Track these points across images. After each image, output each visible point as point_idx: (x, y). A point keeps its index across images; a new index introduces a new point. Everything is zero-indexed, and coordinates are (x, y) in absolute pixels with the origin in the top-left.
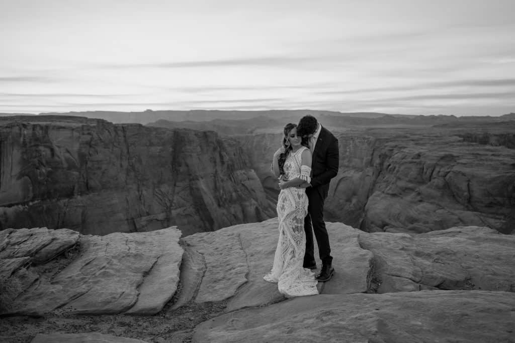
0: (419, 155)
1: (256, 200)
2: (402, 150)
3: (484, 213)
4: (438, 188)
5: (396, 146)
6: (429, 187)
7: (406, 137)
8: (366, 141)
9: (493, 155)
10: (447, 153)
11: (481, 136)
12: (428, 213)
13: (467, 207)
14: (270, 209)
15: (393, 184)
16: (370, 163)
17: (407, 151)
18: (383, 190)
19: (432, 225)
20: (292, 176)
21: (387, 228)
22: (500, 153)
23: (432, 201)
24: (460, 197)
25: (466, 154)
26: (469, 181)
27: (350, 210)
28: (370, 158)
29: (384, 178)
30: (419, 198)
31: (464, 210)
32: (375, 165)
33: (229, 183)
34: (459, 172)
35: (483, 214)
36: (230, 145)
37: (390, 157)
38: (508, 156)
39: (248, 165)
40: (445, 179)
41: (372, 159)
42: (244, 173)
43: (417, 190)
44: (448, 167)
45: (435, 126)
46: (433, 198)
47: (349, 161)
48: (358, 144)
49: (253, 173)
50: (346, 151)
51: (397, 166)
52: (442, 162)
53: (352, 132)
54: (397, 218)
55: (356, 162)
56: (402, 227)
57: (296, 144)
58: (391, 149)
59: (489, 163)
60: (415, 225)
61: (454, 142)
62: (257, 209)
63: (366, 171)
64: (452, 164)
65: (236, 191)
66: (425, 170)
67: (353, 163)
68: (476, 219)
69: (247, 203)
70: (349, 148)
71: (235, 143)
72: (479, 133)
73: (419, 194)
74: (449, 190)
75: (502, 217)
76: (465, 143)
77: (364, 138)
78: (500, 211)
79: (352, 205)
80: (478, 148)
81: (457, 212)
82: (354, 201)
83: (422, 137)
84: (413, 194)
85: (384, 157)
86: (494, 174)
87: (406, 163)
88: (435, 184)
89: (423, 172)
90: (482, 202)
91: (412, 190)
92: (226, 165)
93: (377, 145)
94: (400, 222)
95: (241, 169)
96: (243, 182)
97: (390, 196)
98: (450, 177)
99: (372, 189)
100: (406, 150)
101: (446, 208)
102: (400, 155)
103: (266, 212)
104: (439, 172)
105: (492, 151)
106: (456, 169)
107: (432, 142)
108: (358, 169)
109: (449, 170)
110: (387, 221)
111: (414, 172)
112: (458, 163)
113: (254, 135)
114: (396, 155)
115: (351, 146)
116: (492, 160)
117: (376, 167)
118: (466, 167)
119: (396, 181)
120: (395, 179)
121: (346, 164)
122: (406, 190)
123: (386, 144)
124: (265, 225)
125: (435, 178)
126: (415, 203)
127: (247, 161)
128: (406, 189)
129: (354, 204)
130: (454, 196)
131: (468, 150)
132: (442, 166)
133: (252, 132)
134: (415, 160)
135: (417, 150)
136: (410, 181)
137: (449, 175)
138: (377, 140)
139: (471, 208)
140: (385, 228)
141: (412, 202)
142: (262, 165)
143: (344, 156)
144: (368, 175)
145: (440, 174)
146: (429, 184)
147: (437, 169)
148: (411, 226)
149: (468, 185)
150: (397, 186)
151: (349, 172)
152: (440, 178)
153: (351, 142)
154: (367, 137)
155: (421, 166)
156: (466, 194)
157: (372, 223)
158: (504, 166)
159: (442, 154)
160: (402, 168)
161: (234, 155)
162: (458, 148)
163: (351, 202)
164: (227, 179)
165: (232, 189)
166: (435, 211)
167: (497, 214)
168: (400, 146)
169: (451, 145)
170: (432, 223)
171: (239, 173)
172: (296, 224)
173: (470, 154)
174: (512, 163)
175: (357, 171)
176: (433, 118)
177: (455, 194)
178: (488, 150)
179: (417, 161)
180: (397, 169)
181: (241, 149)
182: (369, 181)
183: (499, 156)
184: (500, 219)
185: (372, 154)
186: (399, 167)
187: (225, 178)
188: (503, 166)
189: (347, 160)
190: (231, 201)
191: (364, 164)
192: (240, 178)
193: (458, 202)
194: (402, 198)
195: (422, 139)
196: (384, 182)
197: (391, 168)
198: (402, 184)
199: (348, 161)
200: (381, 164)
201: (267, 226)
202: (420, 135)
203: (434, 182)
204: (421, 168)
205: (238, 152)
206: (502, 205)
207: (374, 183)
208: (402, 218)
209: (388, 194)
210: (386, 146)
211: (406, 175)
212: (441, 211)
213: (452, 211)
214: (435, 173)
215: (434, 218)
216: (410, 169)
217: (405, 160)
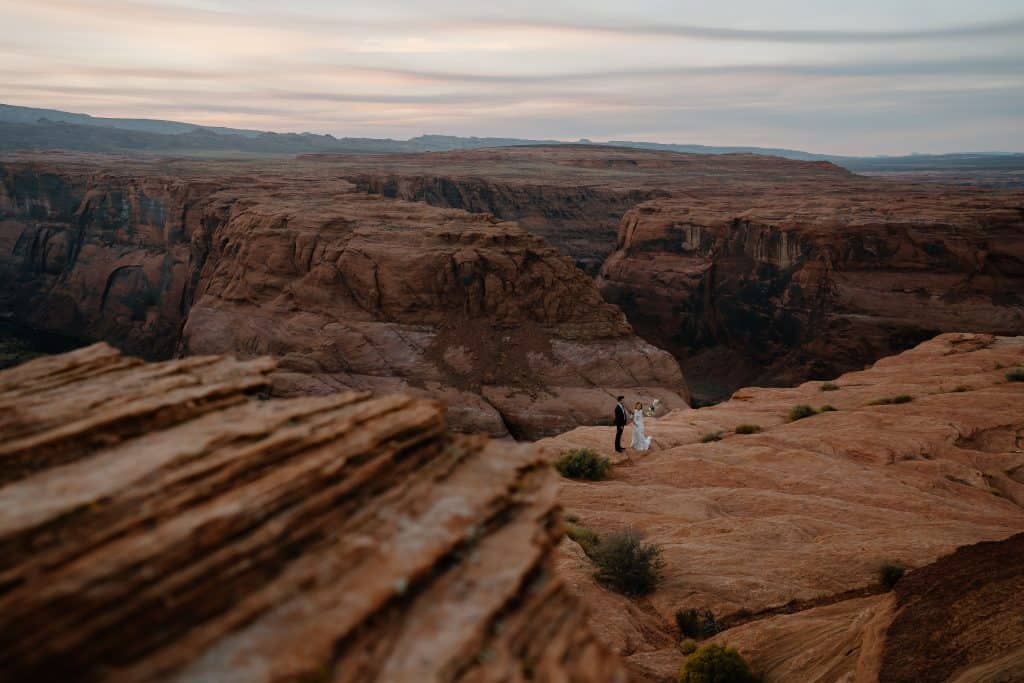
0: (284, 221)
2: (250, 209)
3: (404, 323)
4: (324, 282)
5: (234, 200)
6: (306, 283)
8: (166, 187)
9: (409, 218)
10: (335, 215)
11: (385, 181)
12: (309, 332)
13: (376, 315)
15: (238, 279)
16: (181, 235)
17: (260, 212)
18: (218, 293)
19: (319, 353)
22: (420, 214)
23: (317, 307)
24: (363, 299)
25: (365, 216)
26: (376, 267)
27: (143, 337)
28: (180, 223)
29: (217, 267)
30: (291, 304)
31: (371, 321)
32: (193, 238)
34: (360, 251)
35: (404, 326)
37: (225, 222)
38: (433, 219)
40: (336, 266)
41: (183, 226)
43: (287, 288)
44: (339, 241)
45: (302, 158)
46: (316, 302)
47: (132, 232)
48: (147, 193)
50: (121, 210)
52: (327, 234)
53: (127, 165)
54: (252, 346)
55: (147, 231)
58: (225, 205)
59: (406, 232)
60: (288, 357)
61: (342, 193)
63: (174, 252)
64: (345, 238)
66: (298, 250)
67: (142, 237)
68: (392, 335)
70: (128, 202)
72: (381, 174)
73: (291, 296)
74: (345, 286)
75: (431, 328)
76: (363, 194)
77: (161, 182)
78: (426, 319)
79: (146, 327)
80: (384, 204)
81: (360, 325)
82: (151, 317)
83: (281, 181)
84: (281, 297)
85: (211, 223)
86: (415, 254)
87: (260, 235)
88: (319, 275)
89: (294, 254)
90: (399, 304)
91: (277, 289)
93: (191, 197)
97: (232, 303)
98: (345, 261)
99: (192, 292)
100: (258, 210)
101: (341, 319)
102: (246, 220)
104: (324, 252)
105: (407, 211)
106: (353, 245)
107: (303, 192)
108: (153, 248)
109: (341, 248)
111: (277, 253)
112: (356, 235)
114: (238, 220)
115: (131, 196)
116: (408, 228)
117: (196, 243)
118: (369, 242)
119: (244, 273)
120: (241, 268)
121: (126, 237)
123: (213, 196)
125: (317, 265)
126: (285, 314)
128: (266, 287)
129: (151, 324)
130: (353, 296)
131: (369, 209)
132: (328, 241)
134: (277, 231)
135: (278, 209)
136: (272, 273)
137: (342, 258)
138: (191, 185)
139: (383, 317)
141: (277, 313)
143: (116, 220)
144: (179, 262)
145: (327, 256)
146: (308, 275)
147: (320, 247)
148: (280, 359)
149: (376, 274)
150: (247, 283)
151: (132, 255)
152: (327, 264)
153: (132, 188)
154: (167, 178)
155: (291, 243)
156: (373, 291)
158: (430, 239)
159: (327, 216)
160: (254, 246)
162: (352, 205)
163: (143, 319)
166: (322, 328)
167: (423, 323)
168: (243, 200)
169: (337, 199)
170: (319, 350)
173: (373, 216)
174: (439, 233)
175: (152, 252)
177: (355, 292)
178: (400, 209)
179: (283, 230)
180: (243, 248)
182: (181, 273)
183: (418, 219)
184: (428, 332)
185: (184, 217)
186: (248, 245)
188: (425, 238)
189: (126, 228)
191: (166, 238)
193: (361, 307)
194: (259, 306)
196: (219, 275)
197: (231, 247)
198: (255, 278)
199: (128, 232)
200: (207, 238)
202: (276, 175)
203: (316, 272)
204: (290, 247)
206: (429, 307)
207: (196, 279)
208: (263, 347)
209: (230, 300)
210: (212, 201)
211: (263, 261)
212: (332, 326)
213: (352, 324)
214: (316, 255)
215: (323, 340)
216: (269, 247)
217: (255, 231)
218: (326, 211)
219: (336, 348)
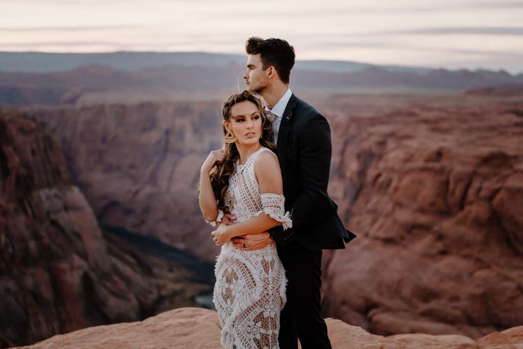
0: (439, 155)
1: (84, 256)
2: (406, 142)
4: (477, 223)
5: (392, 135)
6: (458, 223)
7: (412, 114)
10: (495, 150)
12: (458, 278)
14: (116, 278)
15: (387, 216)
20: (243, 215)
21: (374, 314)
23: (466, 251)
24: (520, 243)
29: (367, 202)
30: (440, 246)
33: (22, 220)
34: (519, 189)
36: (22, 130)
37: (380, 157)
39: (66, 176)
40: (491, 206)
42: (56, 196)
43: (436, 228)
44: (496, 178)
45: (470, 92)
46: (468, 245)
49: (76, 195)
51: (395, 178)
52: (485, 170)
54: (395, 290)
56: (405, 311)
57: (247, 141)
58: (381, 139)
60: (433, 305)
61: (507, 126)
62: (86, 278)
65: (37, 237)
66: (451, 186)
69: (64, 265)
71: (33, 125)
73: (440, 237)
81: (514, 274)
83: (444, 115)
84: (428, 239)
85: (367, 157)
87: (411, 171)
88: (472, 216)
89: (447, 190)
91: (426, 228)
92: (12, 178)
93: (352, 130)
94: (403, 299)
95: (49, 186)
96: (53, 217)
98: (502, 200)
100: (413, 144)
101: (493, 266)
102: (400, 154)
103: (109, 284)
104: (480, 189)
106: (512, 182)
107: (465, 126)
109: (498, 186)
110: (375, 297)
111: (428, 190)
112: (516, 172)
113: (78, 105)
114: (392, 155)
117: (351, 179)
119: (394, 210)
120: (390, 206)
122: (412, 230)
123: (371, 130)
124: (158, 327)
125: (471, 203)
126: (433, 257)
127: (63, 168)
128: (414, 226)
130: (508, 240)
132: (485, 178)
133: (73, 101)
134: (430, 165)
135: (434, 143)
136: (422, 210)
137: (499, 196)
138: (353, 120)
140: (371, 313)
141: (425, 255)
142: (96, 177)
145: (482, 194)
146: (460, 215)
147: (476, 184)
148: (423, 307)
150: (395, 222)
152: (482, 202)
155: (444, 178)
157: (344, 303)
159: (485, 151)
160: (406, 181)
161: (33, 152)
162: (516, 140)
164: (16, 210)
165: (26, 234)
166: (471, 274)
168: (401, 134)
169: (501, 132)
170: (467, 299)
171: (45, 196)
172: (263, 331)
176: (465, 74)
177: (511, 235)
179: (437, 165)
180: (394, 184)
181: (48, 140)
186: (400, 180)
187: (12, 206)
190: (27, 260)
192: (46, 205)
193: (517, 253)
194: (405, 247)
195: (444, 120)
196: (370, 212)
197: (382, 182)
198: (404, 216)
200: (362, 173)
201: (161, 330)
202: (441, 110)
203: (470, 212)
204: (443, 182)
205: (42, 145)
208: (406, 291)
209: (376, 238)
210: (370, 134)
211: (414, 197)
212: (482, 274)
213: (506, 272)
214: (471, 192)
215: (470, 288)
216: (421, 183)
217: (410, 165)
218: (484, 145)
219: (485, 298)
